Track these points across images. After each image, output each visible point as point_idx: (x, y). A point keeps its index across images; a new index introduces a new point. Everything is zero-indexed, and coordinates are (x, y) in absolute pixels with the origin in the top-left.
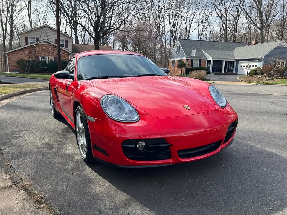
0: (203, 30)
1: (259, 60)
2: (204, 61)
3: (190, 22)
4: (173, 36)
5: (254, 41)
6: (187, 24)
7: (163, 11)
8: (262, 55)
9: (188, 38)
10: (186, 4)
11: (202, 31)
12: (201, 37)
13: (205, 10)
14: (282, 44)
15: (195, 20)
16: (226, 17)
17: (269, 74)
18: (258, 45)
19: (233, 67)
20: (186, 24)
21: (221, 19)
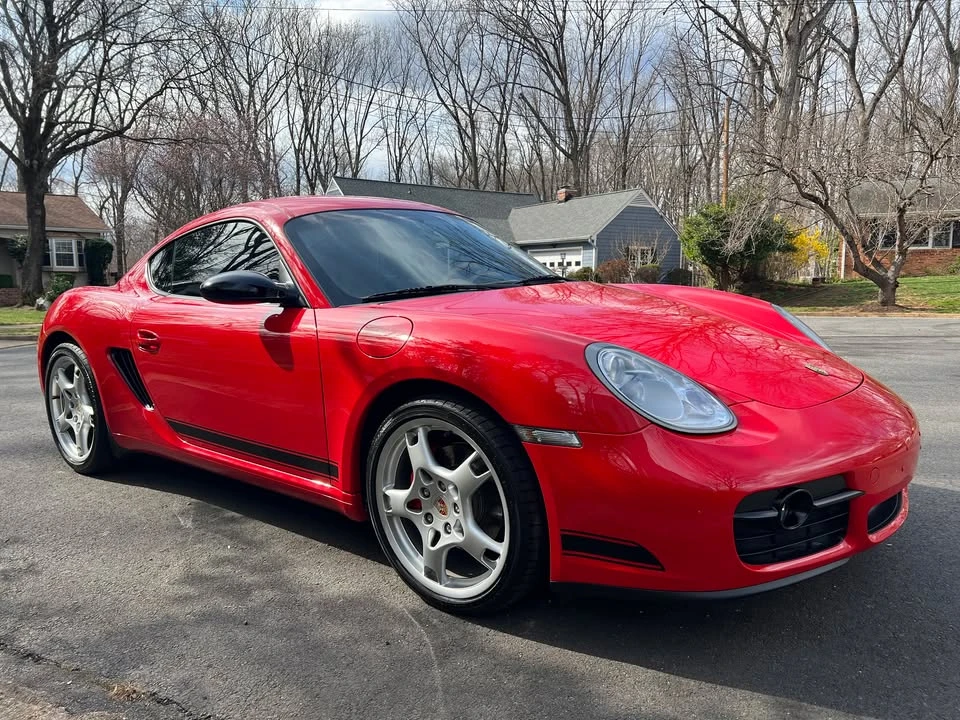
0: (404, 151)
1: (585, 244)
3: (360, 125)
4: (306, 168)
5: (564, 190)
6: (350, 129)
7: (263, 83)
8: (590, 232)
9: (355, 175)
10: (340, 67)
11: (401, 155)
12: (397, 175)
13: (403, 89)
14: (639, 199)
15: (372, 119)
16: (471, 115)
18: (574, 202)
20: (345, 129)
21: (456, 118)
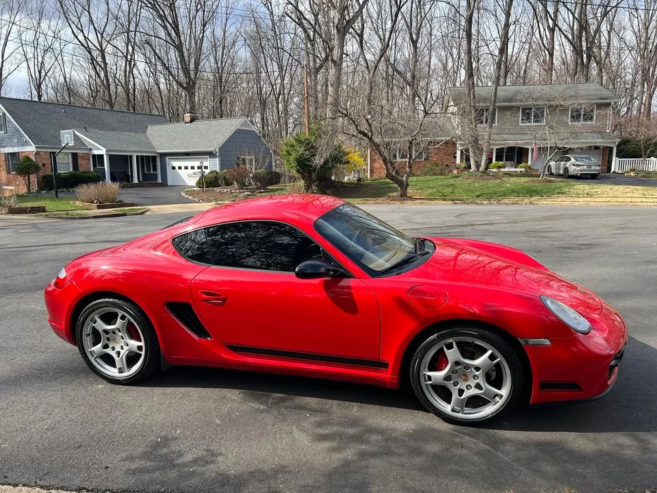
0: (43, 74)
1: (211, 154)
2: (86, 157)
5: (188, 114)
8: (214, 146)
11: (40, 76)
14: (244, 124)
16: (102, 51)
17: (242, 185)
18: (198, 123)
19: (155, 169)
